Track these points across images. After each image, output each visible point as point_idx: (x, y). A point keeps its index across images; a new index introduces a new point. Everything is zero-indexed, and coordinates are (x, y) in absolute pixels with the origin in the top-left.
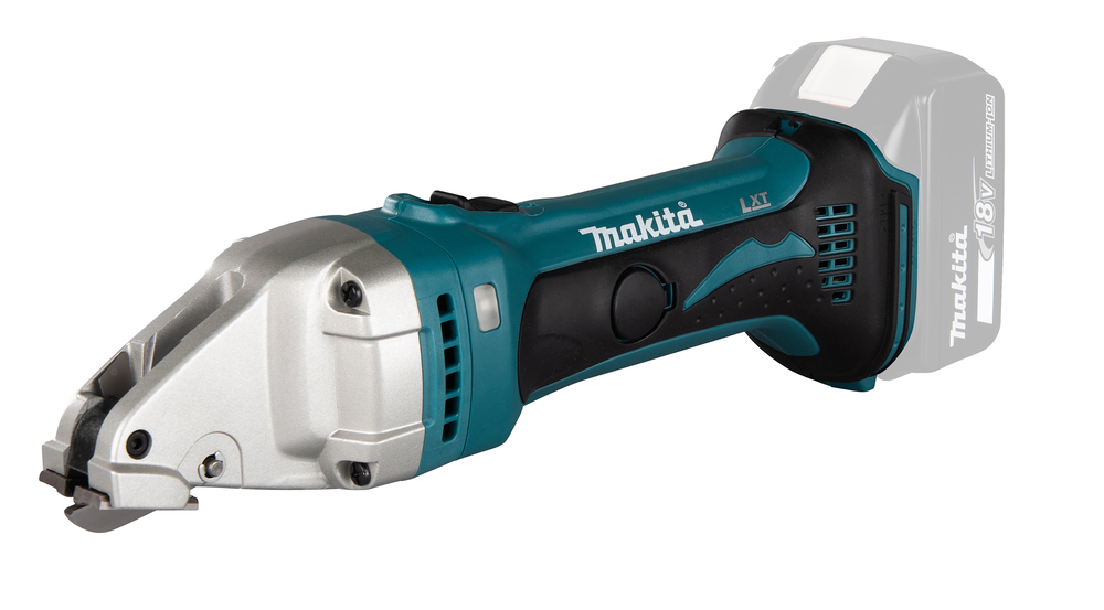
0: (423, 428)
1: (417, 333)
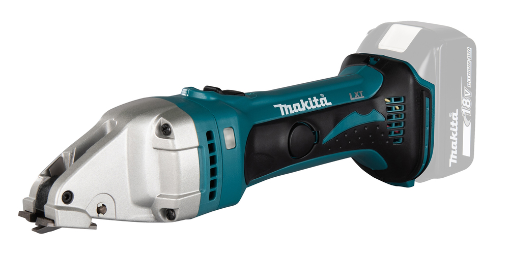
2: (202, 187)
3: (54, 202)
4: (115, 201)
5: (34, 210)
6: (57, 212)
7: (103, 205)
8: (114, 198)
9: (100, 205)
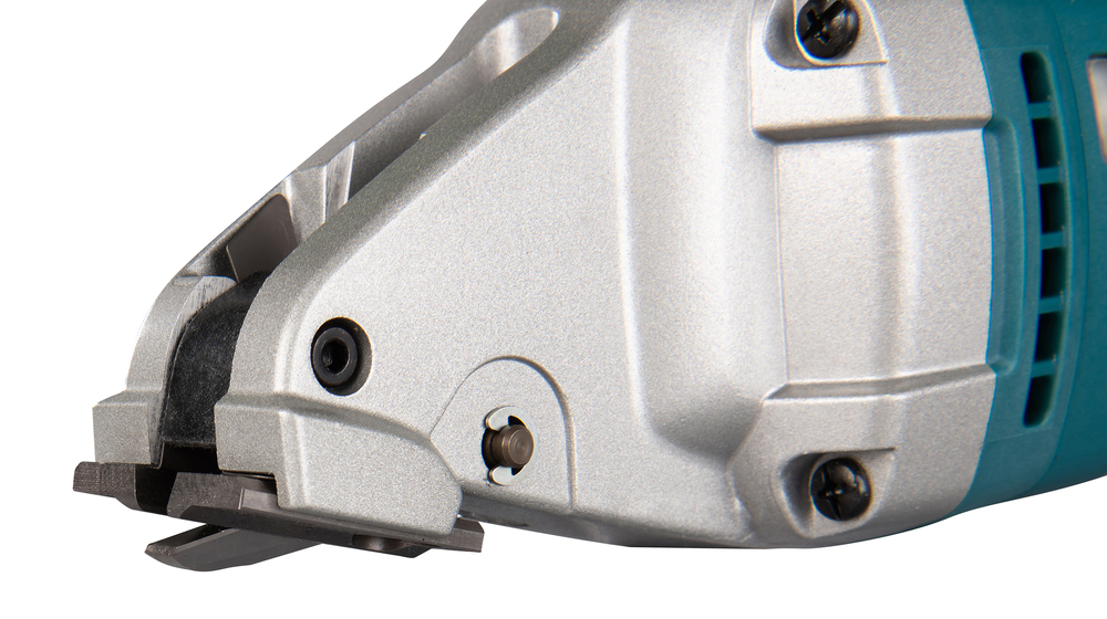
0: (992, 376)
1: (977, 134)
2: (999, 343)
3: (268, 375)
4: (571, 405)
5: (154, 452)
6: (292, 424)
7: (514, 421)
8: (564, 389)
9: (499, 422)
